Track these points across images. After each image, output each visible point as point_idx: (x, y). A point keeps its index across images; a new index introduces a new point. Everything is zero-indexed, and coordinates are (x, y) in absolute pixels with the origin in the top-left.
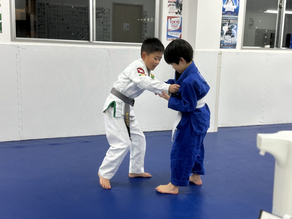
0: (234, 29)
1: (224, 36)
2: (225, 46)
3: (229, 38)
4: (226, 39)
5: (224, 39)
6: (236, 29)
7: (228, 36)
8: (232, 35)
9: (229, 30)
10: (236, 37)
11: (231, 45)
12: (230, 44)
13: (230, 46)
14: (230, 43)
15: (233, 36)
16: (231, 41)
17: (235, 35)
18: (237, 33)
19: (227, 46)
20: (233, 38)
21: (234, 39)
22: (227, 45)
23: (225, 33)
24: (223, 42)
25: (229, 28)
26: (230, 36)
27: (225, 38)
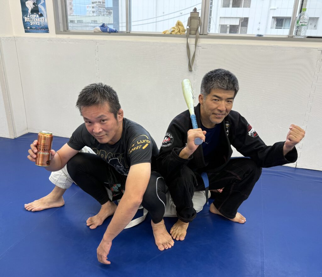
0: (41, 5)
1: (30, 16)
2: (32, 29)
3: (36, 18)
4: (32, 20)
5: (30, 20)
6: (44, 5)
7: (35, 16)
8: (39, 13)
9: (35, 6)
10: (45, 15)
11: (42, 28)
12: (39, 27)
13: (40, 29)
14: (39, 24)
15: (41, 15)
16: (40, 22)
17: (44, 14)
18: (46, 11)
19: (36, 29)
20: (41, 18)
21: (43, 19)
22: (36, 27)
23: (29, 11)
24: (29, 24)
25: (34, 4)
26: (37, 15)
27: (30, 18)
